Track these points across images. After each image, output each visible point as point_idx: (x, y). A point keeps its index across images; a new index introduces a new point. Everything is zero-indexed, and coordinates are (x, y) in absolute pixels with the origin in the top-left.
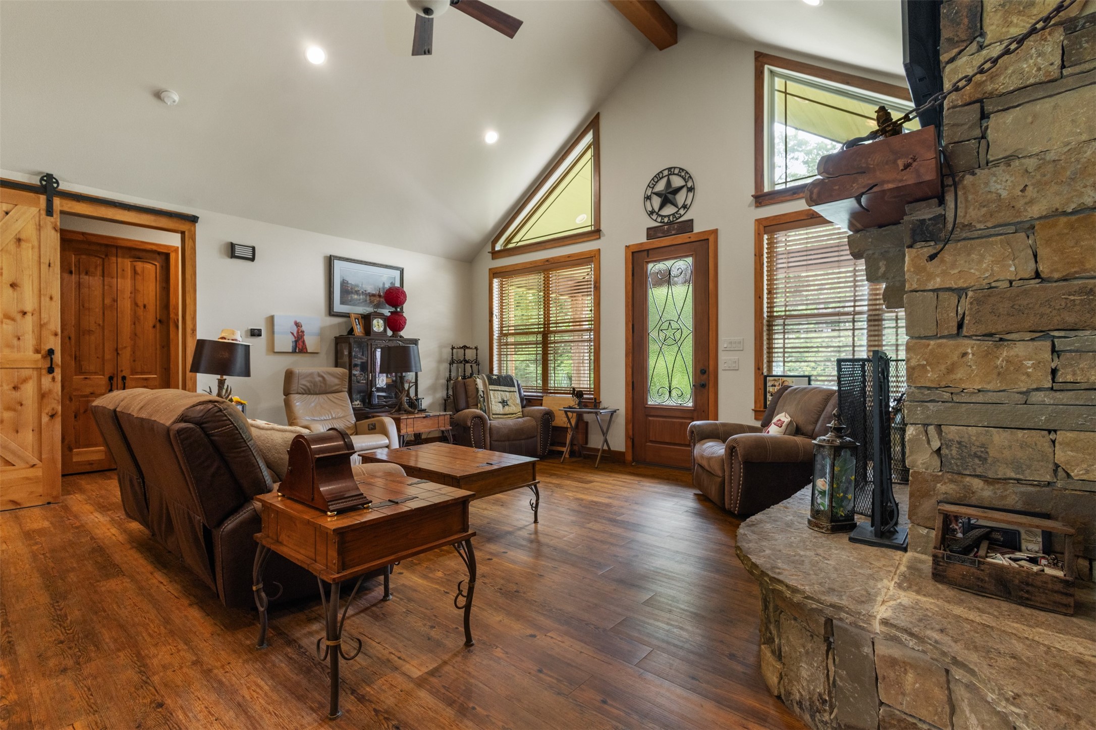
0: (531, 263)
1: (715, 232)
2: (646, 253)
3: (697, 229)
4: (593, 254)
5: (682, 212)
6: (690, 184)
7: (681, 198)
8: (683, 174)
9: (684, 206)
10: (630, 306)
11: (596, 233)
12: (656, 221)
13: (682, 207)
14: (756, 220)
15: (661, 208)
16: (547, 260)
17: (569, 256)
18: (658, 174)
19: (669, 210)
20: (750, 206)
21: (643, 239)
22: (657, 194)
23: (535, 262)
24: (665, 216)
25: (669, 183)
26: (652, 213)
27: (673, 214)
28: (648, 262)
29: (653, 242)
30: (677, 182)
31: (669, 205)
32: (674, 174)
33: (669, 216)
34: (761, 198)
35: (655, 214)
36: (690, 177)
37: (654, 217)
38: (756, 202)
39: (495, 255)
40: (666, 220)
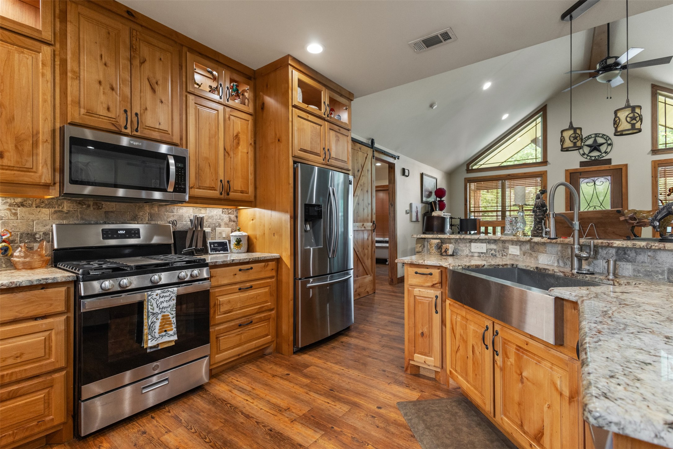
0: (496, 176)
1: (626, 165)
2: (579, 174)
3: (614, 163)
4: (542, 173)
5: (604, 155)
6: (609, 142)
7: (603, 148)
8: (604, 137)
9: (606, 152)
10: (569, 199)
11: (545, 162)
12: (586, 158)
13: (604, 152)
14: (652, 161)
15: (590, 152)
16: (509, 175)
17: (525, 173)
18: (588, 136)
19: (595, 154)
20: (648, 154)
21: (577, 166)
22: (588, 146)
23: (500, 175)
24: (593, 157)
25: (595, 141)
26: (584, 154)
27: (598, 156)
28: (580, 178)
29: (585, 169)
30: (600, 140)
31: (595, 151)
32: (599, 137)
33: (595, 157)
34: (655, 151)
35: (585, 155)
36: (610, 139)
37: (585, 156)
38: (652, 153)
39: (469, 171)
40: (593, 158)
